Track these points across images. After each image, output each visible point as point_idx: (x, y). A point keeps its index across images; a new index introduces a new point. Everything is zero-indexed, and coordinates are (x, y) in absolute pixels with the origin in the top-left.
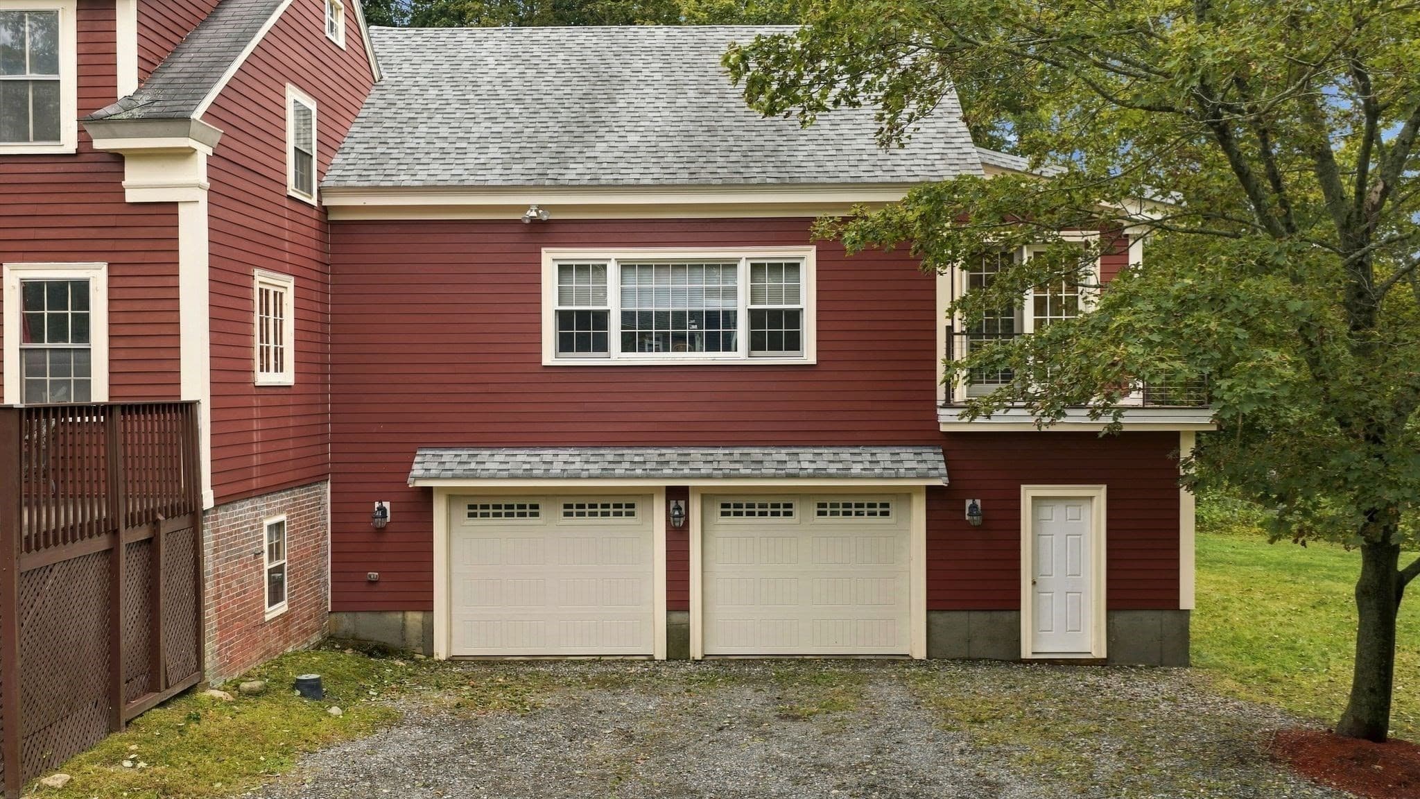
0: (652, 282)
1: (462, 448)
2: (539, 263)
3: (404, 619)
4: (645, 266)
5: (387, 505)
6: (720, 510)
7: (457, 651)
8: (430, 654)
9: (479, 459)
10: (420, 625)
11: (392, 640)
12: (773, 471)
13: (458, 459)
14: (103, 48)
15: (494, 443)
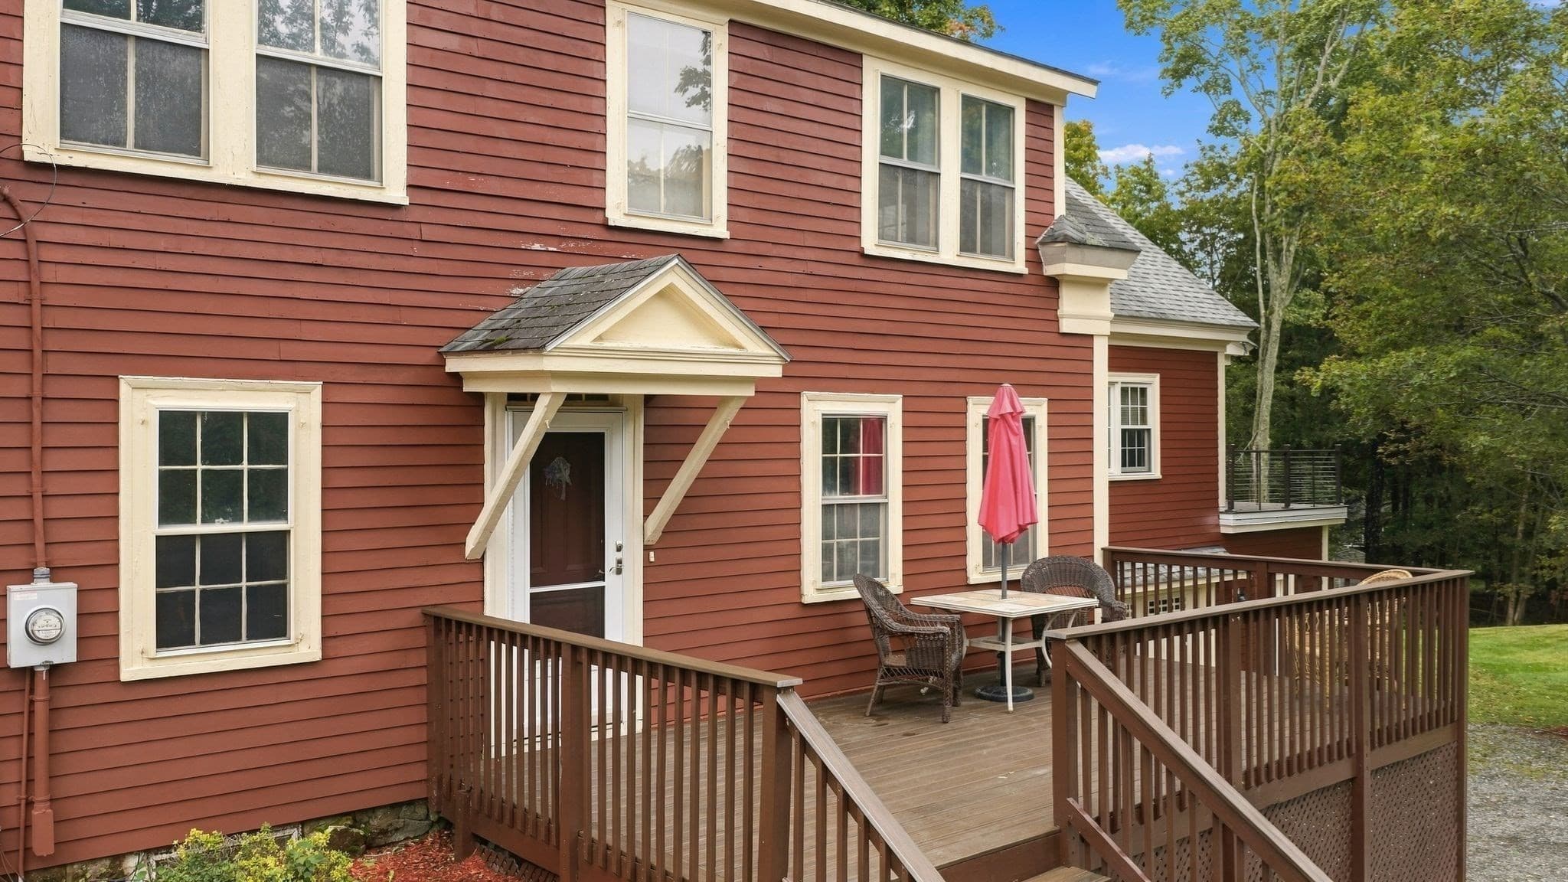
14: (1043, 158)
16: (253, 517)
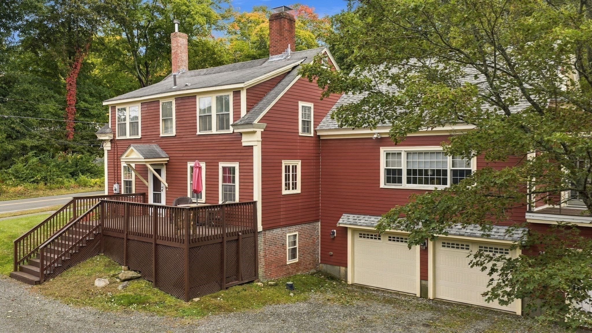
0: (416, 159)
1: (356, 214)
2: (379, 152)
3: (340, 269)
4: (415, 153)
5: (335, 231)
6: (441, 244)
7: (356, 282)
8: (346, 281)
9: (359, 219)
10: (344, 271)
11: (335, 274)
12: (455, 232)
13: (354, 218)
15: (365, 214)
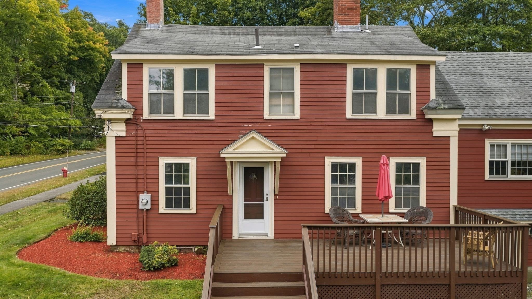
0: (521, 151)
2: (484, 144)
4: (520, 145)
14: (425, 82)
16: (184, 184)
